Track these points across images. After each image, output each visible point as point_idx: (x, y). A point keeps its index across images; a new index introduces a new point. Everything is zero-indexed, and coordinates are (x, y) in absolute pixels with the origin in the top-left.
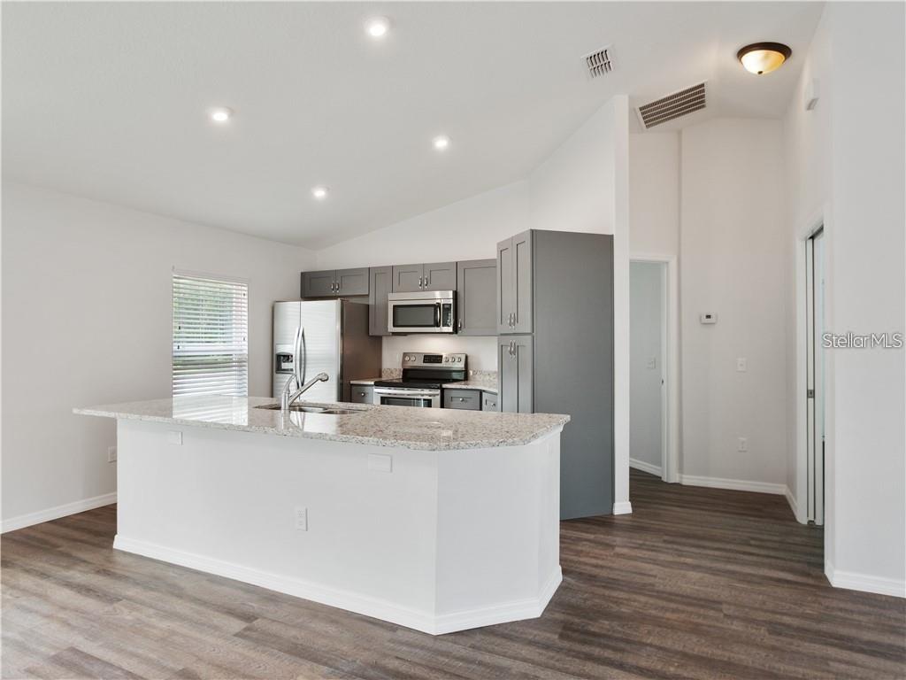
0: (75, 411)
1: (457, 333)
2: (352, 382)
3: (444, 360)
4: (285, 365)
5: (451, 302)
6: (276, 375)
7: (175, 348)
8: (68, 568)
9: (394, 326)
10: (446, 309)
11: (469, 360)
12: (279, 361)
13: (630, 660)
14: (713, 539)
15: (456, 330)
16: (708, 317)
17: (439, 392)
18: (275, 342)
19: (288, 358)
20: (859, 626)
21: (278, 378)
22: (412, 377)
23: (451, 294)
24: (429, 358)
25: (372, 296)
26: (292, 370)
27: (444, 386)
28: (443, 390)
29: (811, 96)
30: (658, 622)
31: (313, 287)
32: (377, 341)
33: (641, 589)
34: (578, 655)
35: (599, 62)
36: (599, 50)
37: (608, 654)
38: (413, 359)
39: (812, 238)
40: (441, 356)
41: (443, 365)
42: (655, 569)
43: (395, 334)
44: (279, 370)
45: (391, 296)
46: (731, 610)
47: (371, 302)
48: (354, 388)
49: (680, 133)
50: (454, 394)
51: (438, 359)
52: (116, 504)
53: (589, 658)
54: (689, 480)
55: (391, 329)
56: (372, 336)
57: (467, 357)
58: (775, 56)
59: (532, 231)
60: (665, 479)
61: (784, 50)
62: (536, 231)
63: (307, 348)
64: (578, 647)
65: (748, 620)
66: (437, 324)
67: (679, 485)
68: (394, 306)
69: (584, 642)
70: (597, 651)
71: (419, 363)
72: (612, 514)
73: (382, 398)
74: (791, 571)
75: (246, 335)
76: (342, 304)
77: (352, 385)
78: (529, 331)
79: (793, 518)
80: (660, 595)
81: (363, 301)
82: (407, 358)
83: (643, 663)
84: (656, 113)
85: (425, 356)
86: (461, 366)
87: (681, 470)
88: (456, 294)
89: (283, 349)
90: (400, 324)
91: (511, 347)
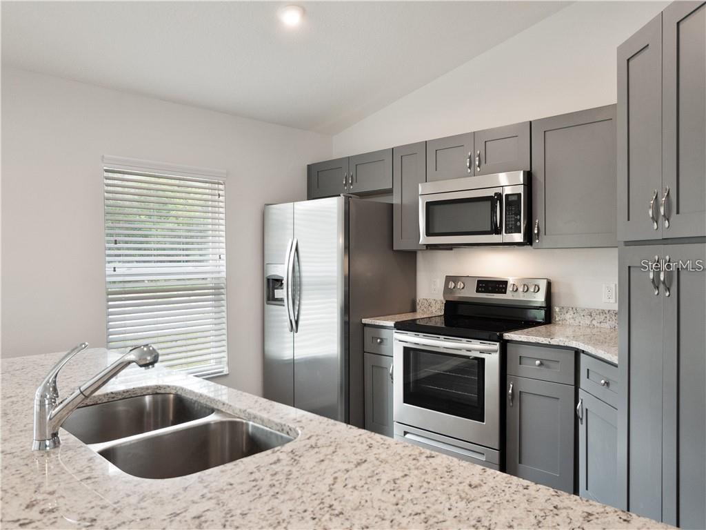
1: (531, 244)
2: (365, 321)
3: (509, 288)
4: (276, 293)
5: (521, 190)
6: (267, 307)
7: (109, 271)
9: (429, 234)
10: (511, 203)
11: (555, 290)
12: (271, 287)
15: (529, 240)
17: (497, 346)
18: (266, 260)
21: (269, 310)
23: (520, 177)
24: (488, 285)
25: (397, 190)
26: (284, 300)
27: (508, 336)
28: (504, 345)
32: (409, 258)
38: (460, 285)
40: (506, 283)
41: (509, 296)
43: (430, 247)
44: (271, 300)
45: (423, 188)
47: (396, 200)
48: (366, 329)
50: (524, 351)
51: (500, 286)
55: (423, 239)
56: (397, 251)
57: (549, 284)
63: (303, 270)
66: (497, 231)
71: (470, 293)
73: (405, 348)
75: (223, 251)
76: (346, 202)
77: (365, 325)
81: (384, 200)
82: (452, 285)
85: (479, 282)
86: (540, 298)
88: (529, 177)
89: (275, 270)
90: (437, 231)
91: (657, 274)
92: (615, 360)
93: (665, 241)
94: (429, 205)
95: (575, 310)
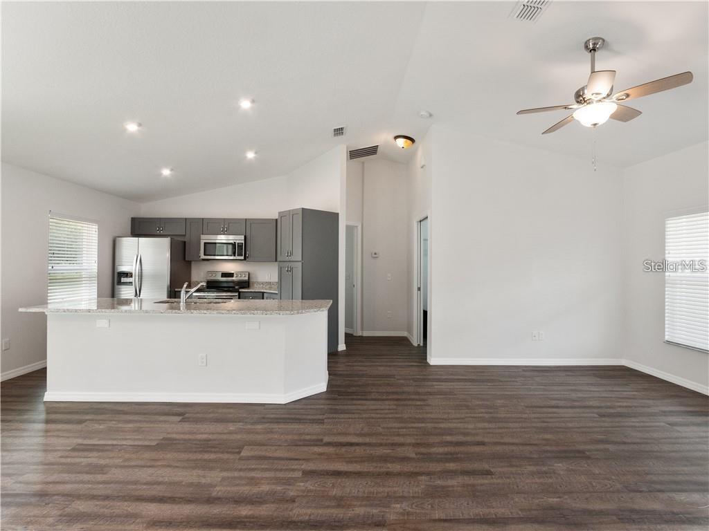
0: (20, 310)
2: (174, 290)
3: (235, 275)
4: (124, 280)
5: (243, 242)
6: (117, 287)
7: (50, 268)
8: (19, 415)
9: (205, 255)
10: (240, 246)
11: (251, 276)
12: (119, 278)
13: (369, 397)
14: (383, 355)
15: (245, 259)
16: (375, 254)
17: (237, 294)
18: (117, 264)
19: (127, 275)
20: (441, 375)
21: (118, 289)
22: (213, 286)
23: (243, 237)
24: (225, 275)
25: (187, 236)
26: (131, 283)
27: (240, 290)
28: (239, 293)
29: (423, 164)
30: (373, 385)
31: (141, 228)
32: (189, 264)
33: (362, 376)
34: (348, 399)
35: (339, 131)
36: (341, 127)
37: (359, 397)
38: (214, 275)
39: (420, 221)
40: (233, 273)
41: (236, 278)
42: (365, 369)
43: (204, 260)
44: (120, 283)
45: (203, 237)
46: (399, 377)
47: (187, 239)
49: (363, 163)
50: (246, 295)
51: (231, 275)
52: (46, 368)
53: (353, 399)
54: (366, 334)
55: (203, 257)
56: (187, 261)
57: (250, 274)
58: (409, 142)
59: (303, 209)
60: (355, 335)
61: (412, 140)
63: (143, 268)
64: (346, 397)
65: (405, 379)
66: (234, 255)
67: (361, 337)
68: (205, 243)
69: (348, 395)
70: (355, 397)
71: (219, 278)
72: (337, 351)
74: (416, 362)
75: (97, 259)
76: (171, 240)
77: (177, 291)
78: (300, 259)
79: (412, 345)
80: (371, 376)
81: (182, 239)
82: (211, 275)
83: (374, 397)
84: (355, 154)
85: (222, 274)
86: (247, 278)
87: (362, 329)
88: (245, 237)
89: (124, 269)
90: (208, 254)
91: (288, 268)
92: (277, 292)
93: (290, 261)
95: (258, 283)
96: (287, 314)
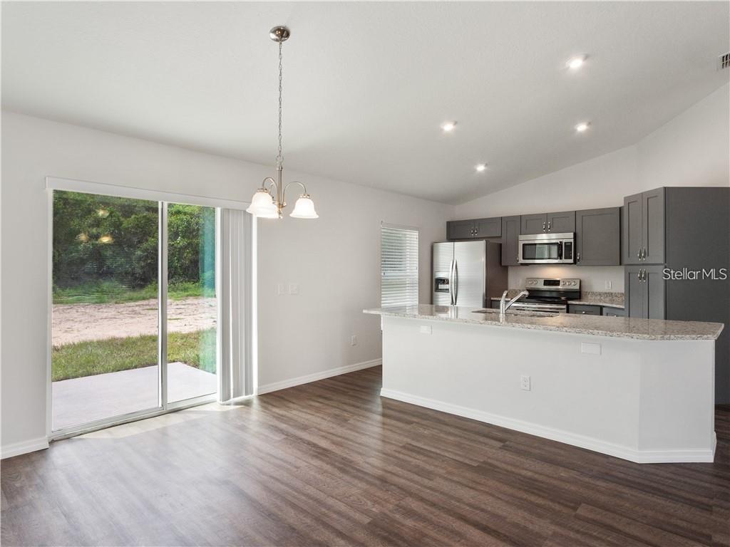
1: (576, 264)
2: (492, 299)
3: (561, 284)
4: (441, 286)
5: (572, 241)
6: (435, 293)
7: (383, 274)
9: (524, 258)
10: (568, 246)
11: (583, 284)
12: (437, 284)
15: (575, 262)
17: (565, 307)
18: (435, 270)
19: (444, 281)
21: (436, 295)
22: (534, 295)
23: (571, 235)
24: (549, 282)
25: (504, 237)
26: (448, 290)
27: (570, 302)
28: (568, 306)
31: (457, 231)
32: (506, 270)
38: (535, 282)
40: (559, 281)
41: (562, 287)
43: (522, 264)
44: (438, 290)
45: (521, 237)
47: (504, 241)
48: (493, 303)
51: (556, 283)
52: (382, 366)
55: (521, 261)
56: (503, 266)
57: (581, 281)
59: (665, 188)
62: (668, 188)
63: (459, 275)
66: (560, 257)
68: (523, 245)
71: (541, 286)
75: (418, 266)
76: (487, 243)
78: (662, 262)
81: (497, 241)
82: (530, 282)
85: (544, 281)
86: (577, 287)
88: (575, 234)
89: (441, 275)
90: (527, 257)
91: (641, 274)
92: (623, 307)
93: (643, 265)
94: (524, 245)
95: (593, 293)
96: (644, 338)
